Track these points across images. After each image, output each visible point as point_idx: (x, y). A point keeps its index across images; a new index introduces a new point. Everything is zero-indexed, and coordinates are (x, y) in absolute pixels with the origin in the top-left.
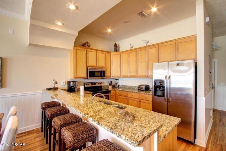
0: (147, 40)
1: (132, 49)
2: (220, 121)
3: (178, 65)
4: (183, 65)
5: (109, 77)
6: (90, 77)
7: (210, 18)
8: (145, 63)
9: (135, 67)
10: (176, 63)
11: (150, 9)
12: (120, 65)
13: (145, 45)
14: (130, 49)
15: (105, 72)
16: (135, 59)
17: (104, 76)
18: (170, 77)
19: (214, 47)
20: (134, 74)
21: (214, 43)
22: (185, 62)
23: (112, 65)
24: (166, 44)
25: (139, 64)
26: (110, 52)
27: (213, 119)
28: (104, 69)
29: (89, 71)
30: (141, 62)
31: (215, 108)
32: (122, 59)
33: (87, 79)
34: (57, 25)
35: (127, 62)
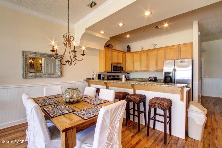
0: (155, 44)
1: (142, 50)
2: (206, 101)
3: (182, 62)
4: (185, 62)
5: (125, 72)
6: (114, 70)
7: (201, 33)
8: (154, 61)
9: (146, 64)
10: (180, 61)
11: (164, 25)
12: (133, 62)
13: (153, 48)
14: (141, 50)
15: (122, 67)
16: (146, 58)
17: (122, 71)
18: (176, 70)
19: (202, 49)
20: (146, 69)
21: (201, 47)
22: (186, 60)
23: (126, 62)
24: (171, 48)
25: (150, 61)
26: (125, 52)
27: (201, 100)
28: (122, 65)
29: (114, 67)
30: (151, 60)
31: (202, 95)
32: (134, 57)
33: (112, 72)
34: (101, 34)
35: (139, 60)
